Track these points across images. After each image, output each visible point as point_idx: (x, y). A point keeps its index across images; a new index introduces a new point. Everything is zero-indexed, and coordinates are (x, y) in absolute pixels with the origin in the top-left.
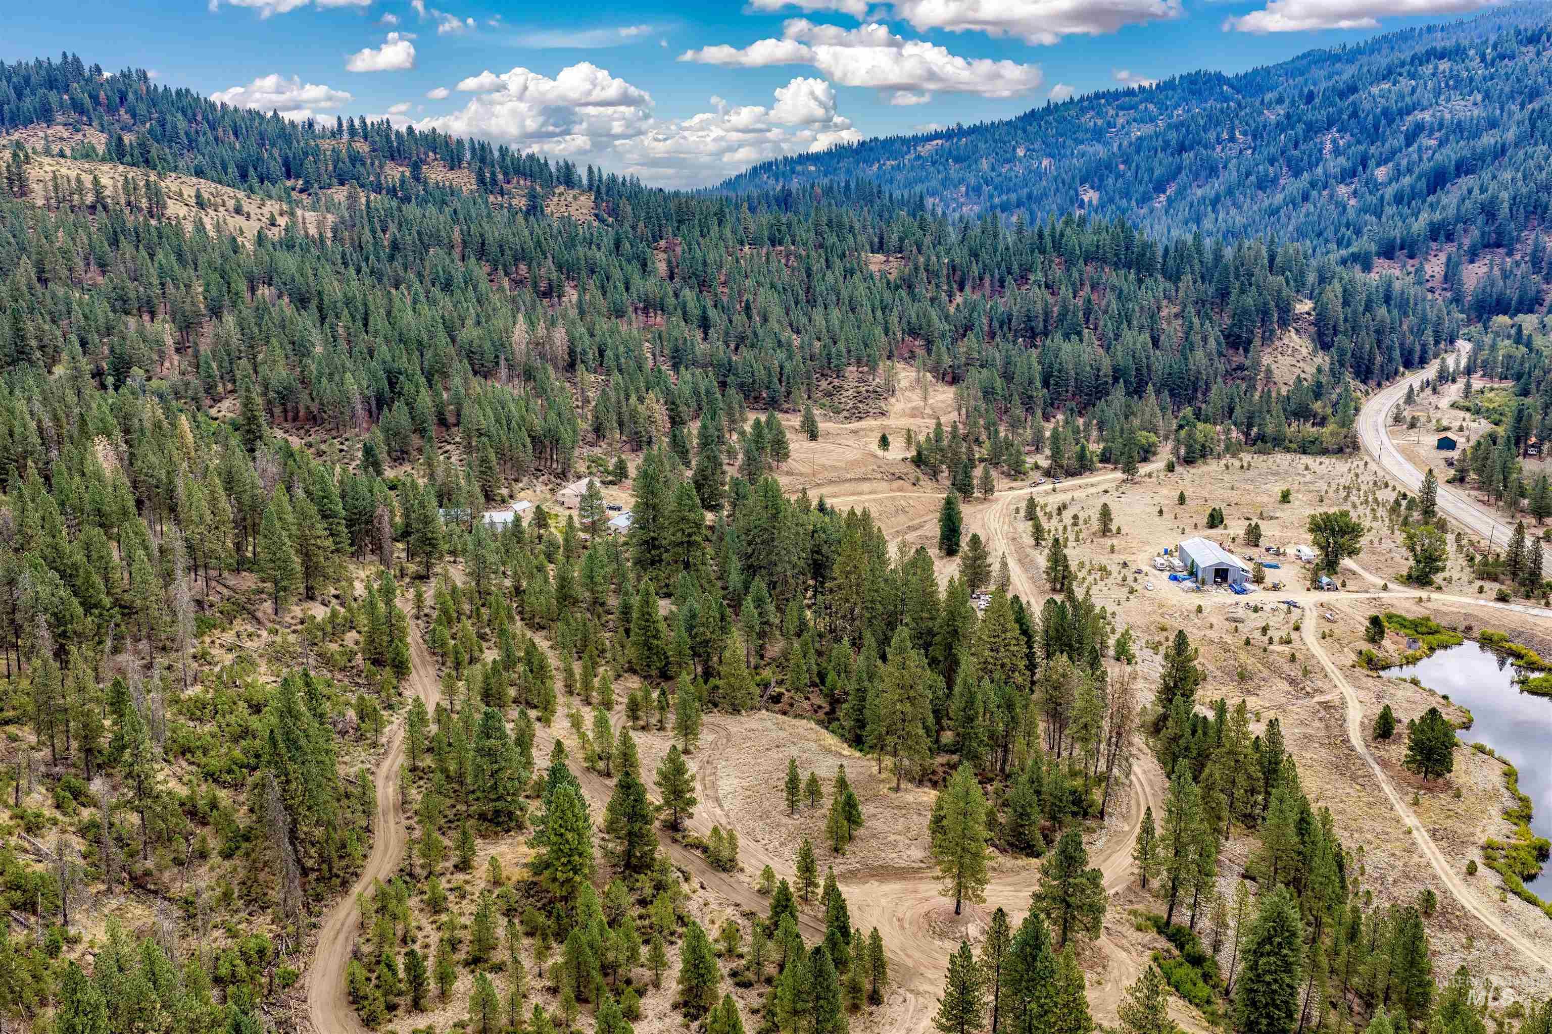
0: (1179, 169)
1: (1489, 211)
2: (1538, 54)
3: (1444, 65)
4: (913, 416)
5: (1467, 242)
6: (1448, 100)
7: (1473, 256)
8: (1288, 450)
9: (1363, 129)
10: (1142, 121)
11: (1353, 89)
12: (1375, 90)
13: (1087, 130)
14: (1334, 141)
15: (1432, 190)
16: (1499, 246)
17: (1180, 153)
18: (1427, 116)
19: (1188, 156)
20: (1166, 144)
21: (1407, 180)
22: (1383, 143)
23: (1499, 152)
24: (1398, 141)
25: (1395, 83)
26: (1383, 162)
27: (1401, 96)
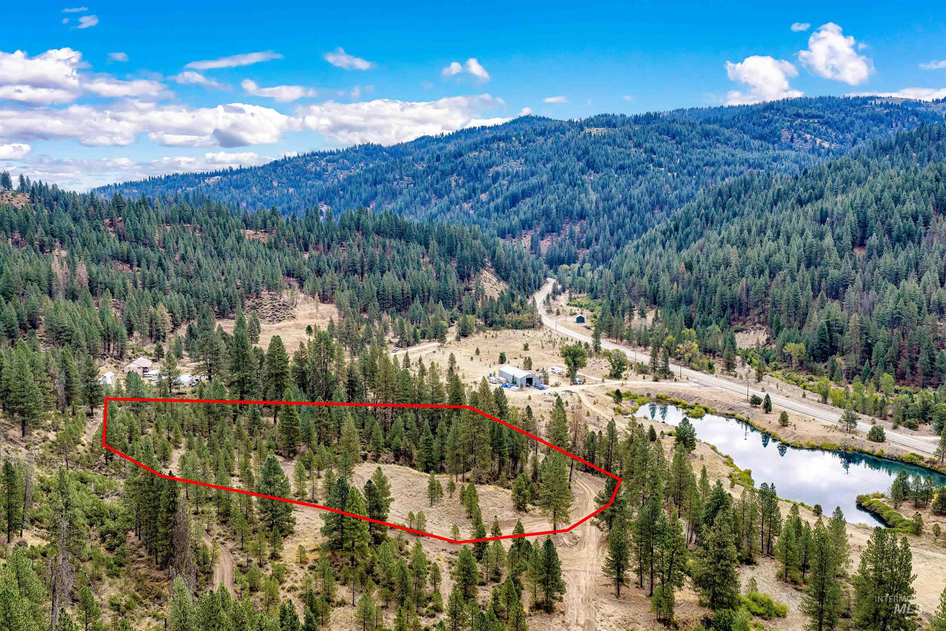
0: (376, 194)
1: (546, 213)
2: (546, 141)
3: (502, 144)
4: (311, 318)
5: (539, 230)
6: (508, 162)
7: (542, 236)
8: (508, 328)
9: (470, 175)
10: (342, 169)
11: (461, 155)
12: (471, 155)
13: (311, 173)
14: (456, 181)
15: (513, 205)
16: (553, 232)
17: (375, 185)
18: (499, 169)
19: (380, 187)
20: (366, 181)
21: (499, 200)
22: (481, 182)
23: (541, 187)
24: (489, 181)
25: (480, 152)
26: (483, 191)
27: (485, 159)
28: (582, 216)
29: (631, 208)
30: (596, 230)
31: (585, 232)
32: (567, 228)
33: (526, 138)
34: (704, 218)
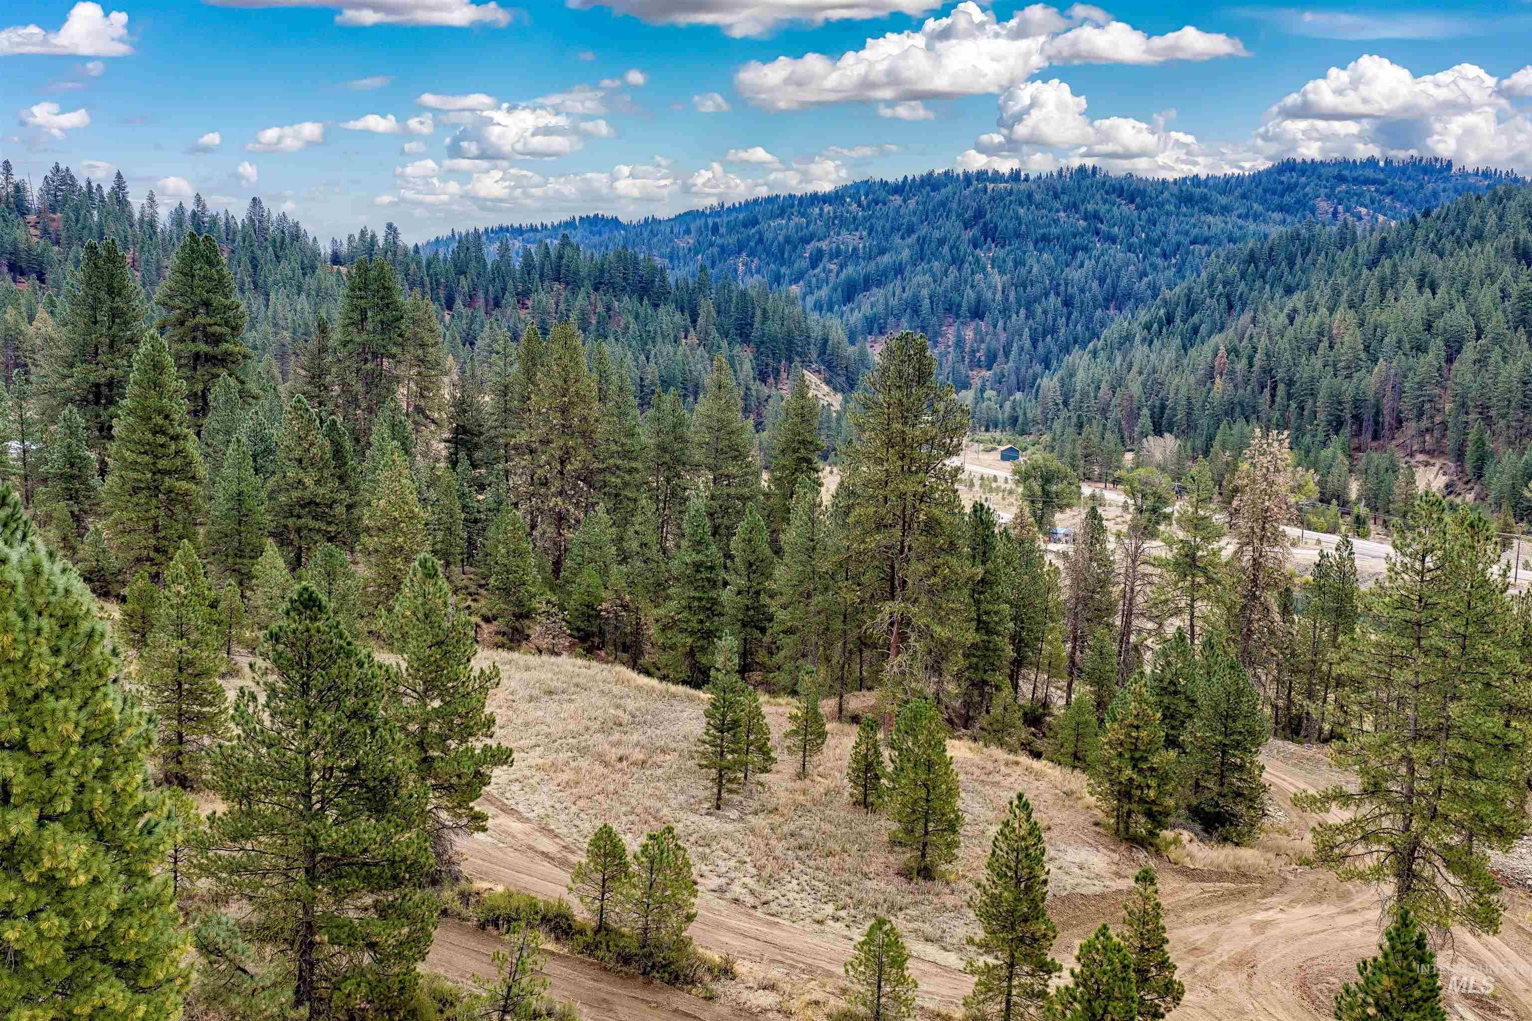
1: (912, 306)
2: (905, 201)
3: (827, 208)
6: (839, 234)
9: (770, 254)
11: (754, 222)
12: (774, 224)
14: (746, 264)
15: (848, 299)
18: (824, 245)
21: (823, 293)
22: (791, 264)
23: (899, 270)
24: (804, 264)
25: (789, 219)
26: (796, 281)
27: (799, 228)
28: (977, 313)
29: (1068, 303)
30: (1003, 337)
31: (983, 341)
32: (951, 334)
33: (871, 197)
34: (1223, 300)
